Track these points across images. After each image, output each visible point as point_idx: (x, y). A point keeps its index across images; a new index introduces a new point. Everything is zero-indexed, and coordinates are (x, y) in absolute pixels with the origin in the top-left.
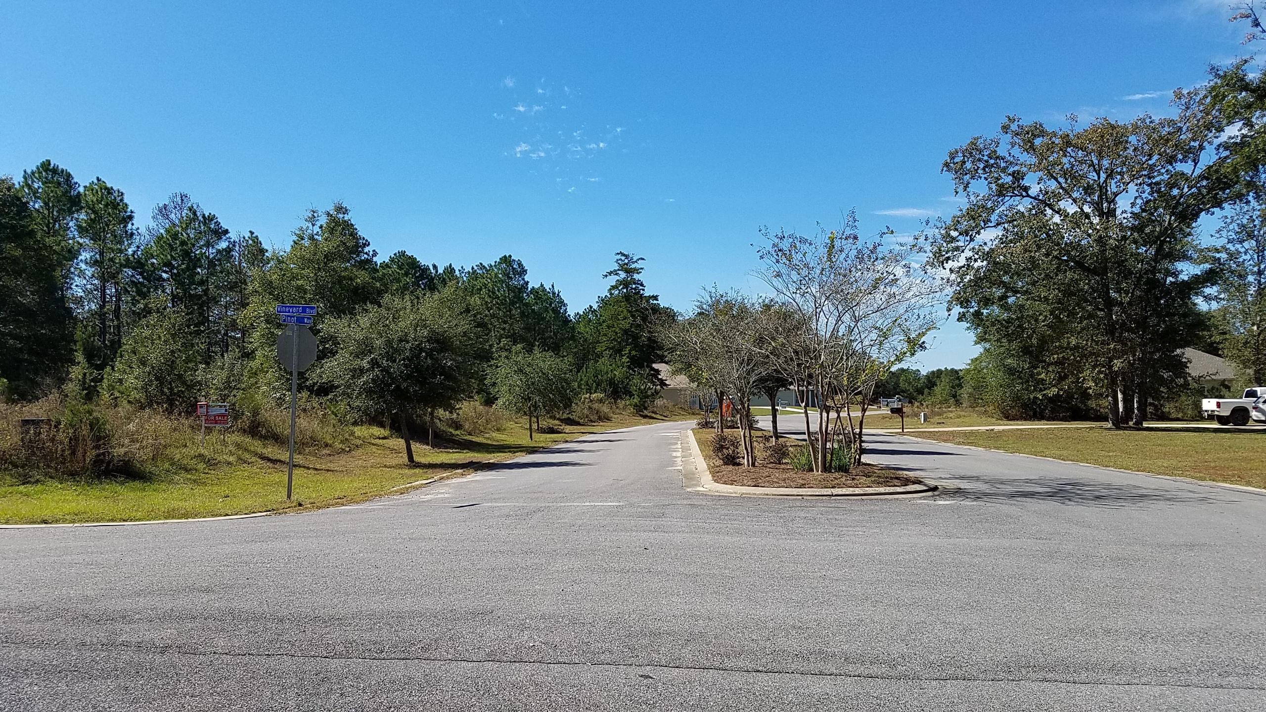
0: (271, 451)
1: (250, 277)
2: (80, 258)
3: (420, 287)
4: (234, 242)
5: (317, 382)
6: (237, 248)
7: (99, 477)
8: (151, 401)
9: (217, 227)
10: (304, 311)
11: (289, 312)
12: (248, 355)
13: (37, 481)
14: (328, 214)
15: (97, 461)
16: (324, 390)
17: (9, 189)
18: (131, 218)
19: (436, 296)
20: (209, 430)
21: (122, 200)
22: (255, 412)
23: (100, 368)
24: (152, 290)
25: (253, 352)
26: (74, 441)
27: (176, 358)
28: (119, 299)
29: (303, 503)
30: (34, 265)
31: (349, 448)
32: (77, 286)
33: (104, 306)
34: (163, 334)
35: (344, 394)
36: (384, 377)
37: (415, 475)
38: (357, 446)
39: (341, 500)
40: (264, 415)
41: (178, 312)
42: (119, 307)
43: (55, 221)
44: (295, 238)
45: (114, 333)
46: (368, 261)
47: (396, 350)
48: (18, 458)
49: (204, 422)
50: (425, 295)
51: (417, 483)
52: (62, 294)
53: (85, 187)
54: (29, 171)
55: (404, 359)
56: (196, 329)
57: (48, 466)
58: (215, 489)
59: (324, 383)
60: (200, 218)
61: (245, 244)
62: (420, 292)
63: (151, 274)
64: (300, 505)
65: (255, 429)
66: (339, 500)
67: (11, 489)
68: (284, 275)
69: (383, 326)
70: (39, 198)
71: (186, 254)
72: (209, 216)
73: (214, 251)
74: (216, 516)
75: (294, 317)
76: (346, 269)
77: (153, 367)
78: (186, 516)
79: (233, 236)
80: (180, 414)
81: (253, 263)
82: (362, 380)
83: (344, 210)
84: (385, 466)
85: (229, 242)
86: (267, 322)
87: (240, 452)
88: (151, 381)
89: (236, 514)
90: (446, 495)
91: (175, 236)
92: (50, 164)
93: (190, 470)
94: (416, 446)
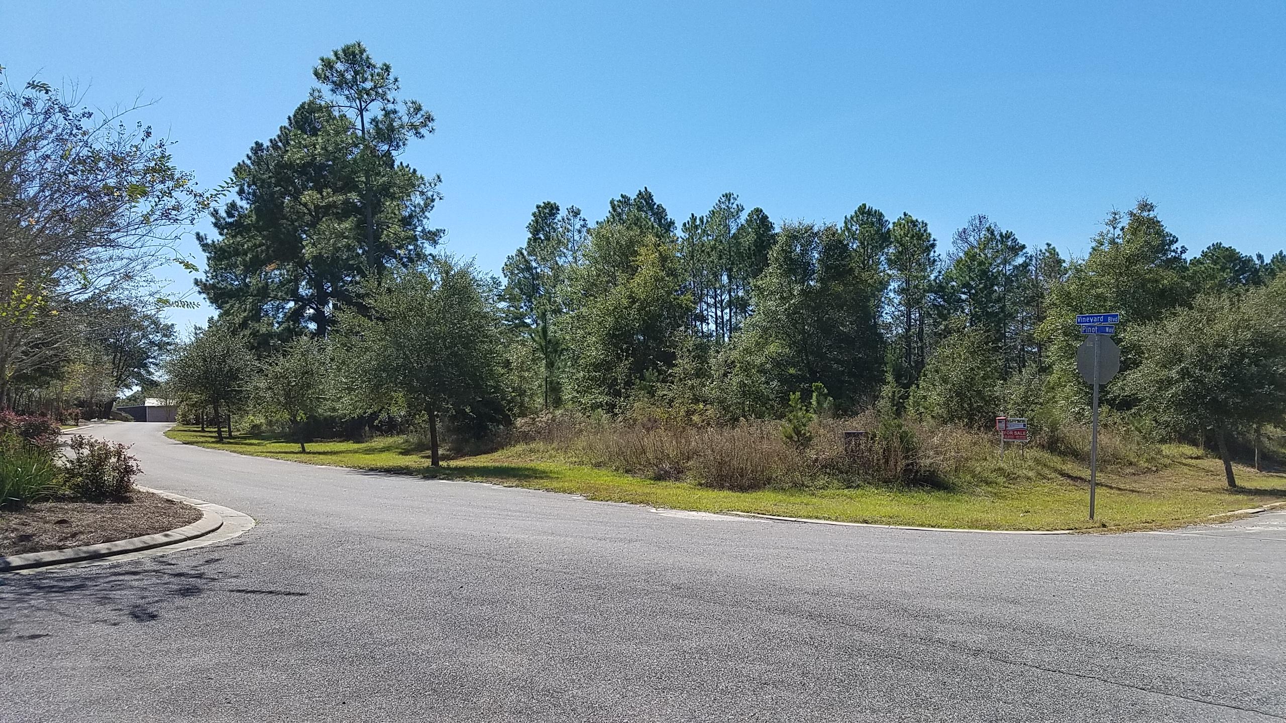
0: (1070, 467)
1: (1046, 289)
2: (890, 288)
3: (1240, 282)
4: (1031, 256)
5: (1119, 395)
6: (1034, 262)
7: (908, 485)
8: (952, 415)
9: (1014, 244)
10: (1105, 320)
11: (1090, 322)
12: (1045, 370)
13: (858, 486)
14: (1131, 214)
15: (907, 470)
16: (1126, 404)
17: (833, 235)
18: (933, 246)
19: (1263, 290)
20: (1008, 445)
21: (925, 231)
22: (1054, 427)
23: (907, 386)
24: (952, 311)
25: (1050, 366)
26: (887, 451)
27: (976, 375)
28: (922, 323)
29: (1107, 524)
30: (853, 298)
31: (1156, 468)
32: (886, 313)
33: (910, 329)
34: (963, 353)
35: (1149, 408)
36: (1196, 388)
37: (1238, 502)
38: (1165, 466)
39: (1149, 525)
40: (1064, 430)
41: (976, 330)
42: (923, 330)
43: (869, 258)
44: (1094, 244)
45: (918, 353)
46: (1177, 259)
47: (1211, 358)
48: (843, 465)
49: (1003, 436)
50: (1247, 290)
51: (1240, 511)
52: (875, 322)
53: (894, 223)
54: (849, 217)
55: (1221, 367)
56: (994, 345)
57: (866, 473)
58: (1016, 503)
59: (1126, 396)
60: (998, 237)
61: (1041, 258)
62: (1240, 288)
63: (952, 296)
64: (1104, 526)
65: (1053, 445)
66: (1147, 524)
67: (838, 492)
68: (1083, 284)
69: (1195, 330)
70: (856, 239)
71: (984, 273)
72: (1006, 234)
73: (1011, 267)
74: (1018, 529)
75: (1094, 327)
76: (1150, 271)
77: (954, 385)
78: (989, 527)
79: (1030, 250)
80: (979, 429)
81: (1050, 275)
82: (1170, 392)
83: (1149, 207)
84: (1200, 489)
85: (1026, 257)
86: (1065, 334)
87: (1039, 468)
88: (952, 397)
89: (1038, 530)
90: (1280, 529)
91: (973, 258)
92: (865, 207)
93: (991, 483)
94: (1237, 468)
